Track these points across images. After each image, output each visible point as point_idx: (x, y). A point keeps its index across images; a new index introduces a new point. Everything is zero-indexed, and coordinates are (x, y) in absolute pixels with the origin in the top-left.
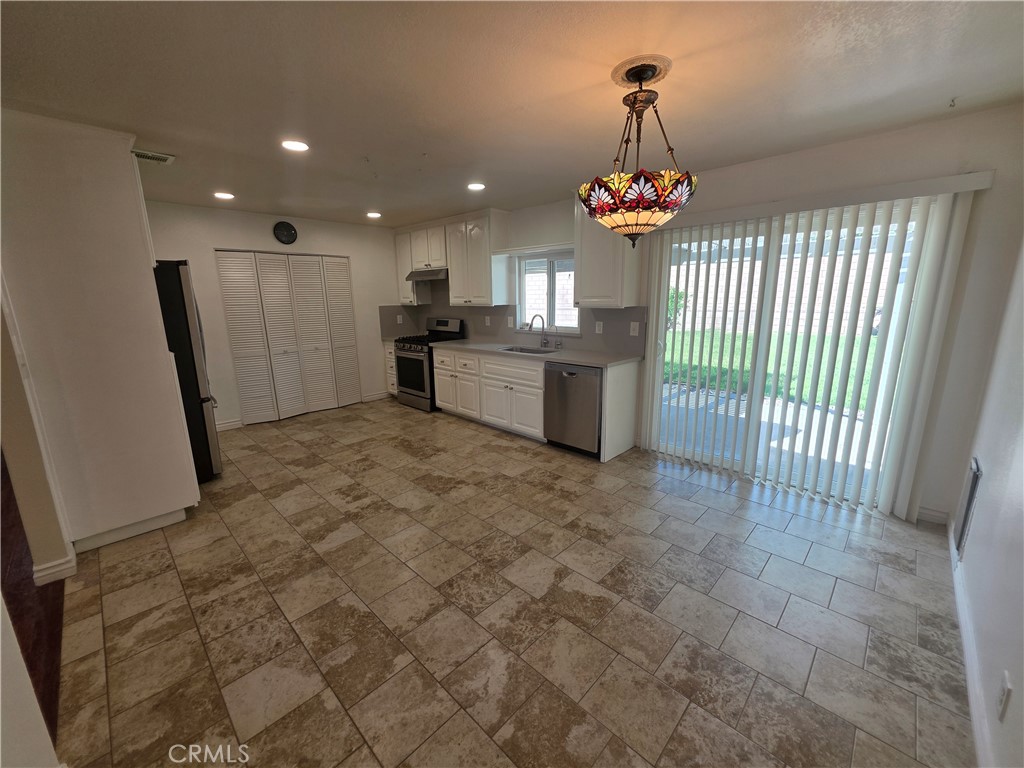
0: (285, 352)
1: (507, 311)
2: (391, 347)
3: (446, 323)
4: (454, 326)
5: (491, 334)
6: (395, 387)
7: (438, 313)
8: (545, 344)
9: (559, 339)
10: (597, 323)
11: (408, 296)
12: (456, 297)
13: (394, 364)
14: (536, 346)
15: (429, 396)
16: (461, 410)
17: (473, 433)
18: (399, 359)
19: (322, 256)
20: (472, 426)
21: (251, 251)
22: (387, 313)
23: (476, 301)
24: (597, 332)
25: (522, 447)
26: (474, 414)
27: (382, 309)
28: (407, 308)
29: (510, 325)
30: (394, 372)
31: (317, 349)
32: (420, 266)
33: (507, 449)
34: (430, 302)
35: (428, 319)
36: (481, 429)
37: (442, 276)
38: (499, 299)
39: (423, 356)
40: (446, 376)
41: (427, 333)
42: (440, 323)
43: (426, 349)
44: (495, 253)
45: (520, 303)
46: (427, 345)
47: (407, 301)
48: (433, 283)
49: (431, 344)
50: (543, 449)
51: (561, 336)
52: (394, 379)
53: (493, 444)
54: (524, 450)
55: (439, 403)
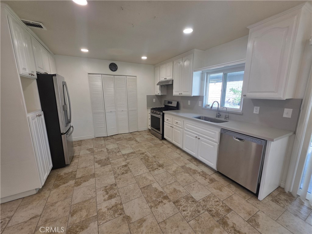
0: (111, 112)
1: (199, 98)
2: (149, 111)
3: (171, 103)
4: (174, 104)
5: (191, 109)
6: (150, 126)
7: (168, 99)
8: (219, 116)
9: (227, 114)
10: (255, 107)
11: (158, 91)
12: (176, 92)
13: (150, 118)
14: (213, 116)
15: (161, 133)
16: (174, 142)
17: (178, 156)
18: (152, 116)
19: (126, 76)
20: (178, 151)
21: (100, 74)
22: (149, 98)
23: (184, 94)
24: (254, 112)
25: (203, 172)
26: (180, 145)
27: (147, 96)
28: (157, 96)
29: (200, 105)
30: (150, 121)
31: (123, 111)
32: (162, 79)
33: (195, 172)
34: (166, 94)
35: (165, 100)
36: (182, 154)
37: (170, 83)
38: (195, 93)
39: (160, 117)
40: (169, 126)
41: (164, 106)
42: (169, 102)
43: (161, 114)
44: (195, 71)
45: (206, 95)
46: (162, 112)
47: (157, 94)
48: (167, 86)
49: (163, 112)
50: (215, 176)
51: (228, 113)
52: (150, 124)
53: (188, 166)
54: (204, 175)
55: (165, 137)
